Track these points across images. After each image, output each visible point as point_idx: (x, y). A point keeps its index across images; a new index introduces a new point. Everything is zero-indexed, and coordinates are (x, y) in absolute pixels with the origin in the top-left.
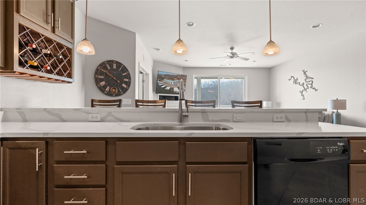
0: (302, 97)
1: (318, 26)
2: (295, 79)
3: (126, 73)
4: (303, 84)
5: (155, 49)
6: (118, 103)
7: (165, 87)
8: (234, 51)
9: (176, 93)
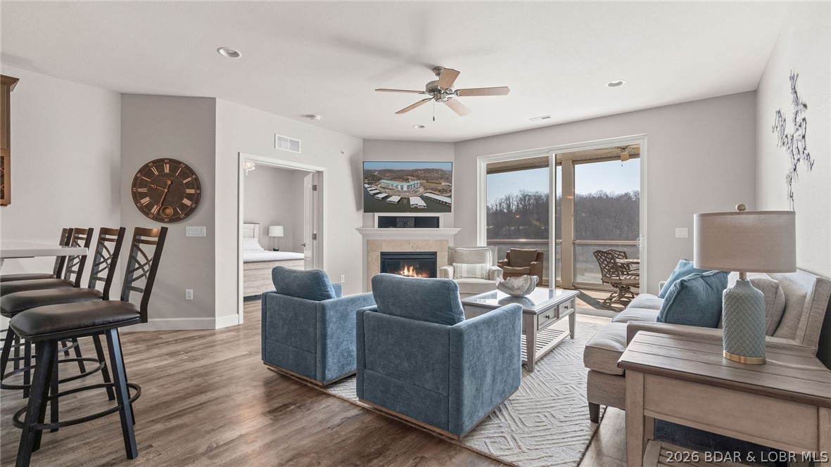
7: (387, 197)
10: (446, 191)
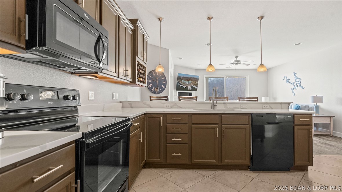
0: (293, 93)
1: (299, 44)
2: (288, 79)
3: (164, 78)
4: (294, 83)
5: (179, 58)
6: (166, 98)
7: (183, 86)
8: (238, 59)
9: (189, 90)
10: (197, 85)
